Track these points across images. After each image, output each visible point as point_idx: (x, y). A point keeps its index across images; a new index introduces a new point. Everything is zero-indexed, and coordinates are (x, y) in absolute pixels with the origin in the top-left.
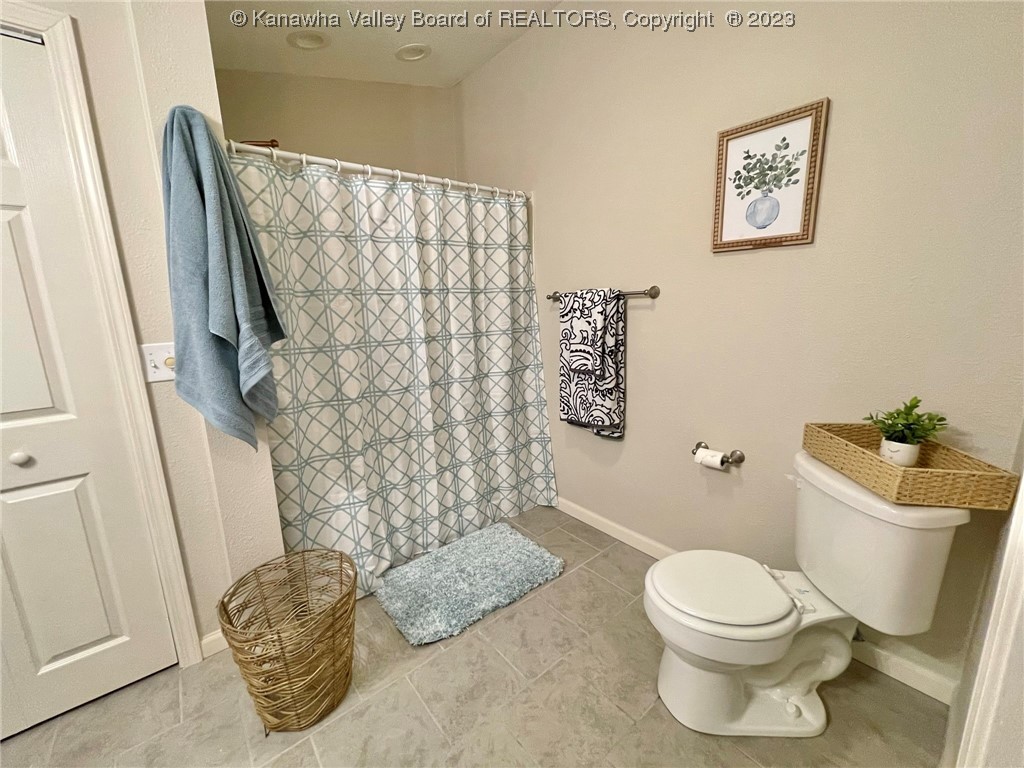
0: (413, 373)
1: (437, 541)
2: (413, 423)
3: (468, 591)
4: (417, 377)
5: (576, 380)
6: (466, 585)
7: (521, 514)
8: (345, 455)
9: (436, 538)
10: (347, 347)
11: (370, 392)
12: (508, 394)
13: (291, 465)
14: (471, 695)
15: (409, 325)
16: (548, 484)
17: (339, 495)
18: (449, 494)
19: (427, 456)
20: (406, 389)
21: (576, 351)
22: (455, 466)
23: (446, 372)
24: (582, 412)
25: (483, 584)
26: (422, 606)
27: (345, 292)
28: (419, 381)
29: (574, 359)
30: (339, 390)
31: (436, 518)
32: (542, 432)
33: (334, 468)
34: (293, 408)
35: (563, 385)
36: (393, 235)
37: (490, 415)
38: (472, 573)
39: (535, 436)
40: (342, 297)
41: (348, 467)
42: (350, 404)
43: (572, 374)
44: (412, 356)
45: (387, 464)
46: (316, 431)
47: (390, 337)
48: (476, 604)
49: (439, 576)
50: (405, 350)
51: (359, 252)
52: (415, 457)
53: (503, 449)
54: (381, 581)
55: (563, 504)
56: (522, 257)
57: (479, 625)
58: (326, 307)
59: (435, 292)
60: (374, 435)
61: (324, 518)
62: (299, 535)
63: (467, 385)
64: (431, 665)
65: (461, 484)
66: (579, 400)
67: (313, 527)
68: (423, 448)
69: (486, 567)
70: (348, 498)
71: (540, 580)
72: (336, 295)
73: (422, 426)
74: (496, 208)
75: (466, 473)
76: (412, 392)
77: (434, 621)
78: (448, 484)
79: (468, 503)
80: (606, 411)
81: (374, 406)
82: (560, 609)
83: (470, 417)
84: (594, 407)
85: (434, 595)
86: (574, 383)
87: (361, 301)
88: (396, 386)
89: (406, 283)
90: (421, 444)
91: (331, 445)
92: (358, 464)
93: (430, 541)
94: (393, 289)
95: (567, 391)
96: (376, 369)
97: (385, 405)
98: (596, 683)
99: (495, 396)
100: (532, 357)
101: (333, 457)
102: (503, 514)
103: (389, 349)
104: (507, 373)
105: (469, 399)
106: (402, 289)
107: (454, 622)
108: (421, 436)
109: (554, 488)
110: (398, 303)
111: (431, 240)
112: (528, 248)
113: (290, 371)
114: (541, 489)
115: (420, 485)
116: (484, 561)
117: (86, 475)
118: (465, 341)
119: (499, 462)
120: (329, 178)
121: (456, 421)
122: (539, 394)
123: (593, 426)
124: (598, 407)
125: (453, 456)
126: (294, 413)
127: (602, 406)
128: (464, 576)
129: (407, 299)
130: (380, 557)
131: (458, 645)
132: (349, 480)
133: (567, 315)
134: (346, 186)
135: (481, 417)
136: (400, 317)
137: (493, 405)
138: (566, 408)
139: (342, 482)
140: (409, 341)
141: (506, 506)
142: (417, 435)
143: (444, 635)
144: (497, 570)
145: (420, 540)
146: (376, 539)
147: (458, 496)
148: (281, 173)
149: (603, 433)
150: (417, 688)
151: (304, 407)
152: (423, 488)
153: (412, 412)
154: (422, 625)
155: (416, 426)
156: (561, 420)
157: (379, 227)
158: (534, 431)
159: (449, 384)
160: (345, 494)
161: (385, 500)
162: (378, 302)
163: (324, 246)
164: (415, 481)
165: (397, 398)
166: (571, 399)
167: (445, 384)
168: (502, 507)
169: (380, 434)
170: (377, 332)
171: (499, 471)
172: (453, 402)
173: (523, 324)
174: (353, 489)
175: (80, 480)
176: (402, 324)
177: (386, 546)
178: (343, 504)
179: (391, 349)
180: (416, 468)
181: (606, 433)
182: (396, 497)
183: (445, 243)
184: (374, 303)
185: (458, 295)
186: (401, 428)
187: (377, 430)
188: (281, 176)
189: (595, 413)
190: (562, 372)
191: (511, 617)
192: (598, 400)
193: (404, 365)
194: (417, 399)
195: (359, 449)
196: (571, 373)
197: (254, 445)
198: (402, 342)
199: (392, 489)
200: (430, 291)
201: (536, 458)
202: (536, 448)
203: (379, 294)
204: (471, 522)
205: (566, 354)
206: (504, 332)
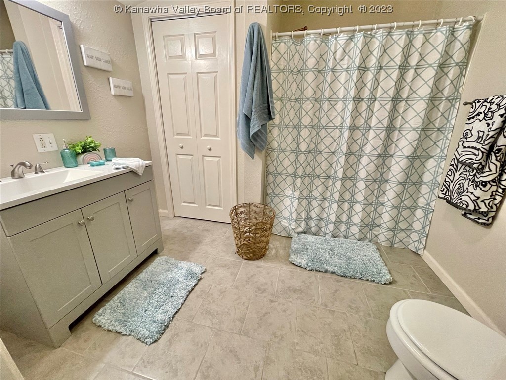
0: (339, 145)
1: (330, 234)
2: (333, 172)
3: (327, 259)
4: (340, 148)
5: (462, 170)
6: (328, 256)
7: (392, 246)
8: (294, 175)
9: (330, 232)
10: (306, 127)
11: (315, 151)
12: (404, 171)
13: (272, 172)
14: (295, 291)
15: (343, 119)
16: (420, 239)
17: (288, 192)
18: (345, 214)
19: (335, 190)
20: (333, 153)
21: (469, 147)
22: (352, 203)
23: (361, 148)
24: (456, 195)
25: (337, 260)
26: (303, 251)
27: (310, 99)
28: (341, 150)
29: (464, 153)
30: (298, 146)
31: (332, 223)
32: (428, 204)
33: (289, 180)
34: (278, 150)
35: (450, 173)
36: (345, 67)
37: (387, 181)
38: (336, 254)
39: (421, 205)
40: (309, 102)
41: (294, 181)
42: (301, 154)
43: (460, 165)
44: (340, 136)
45: (314, 187)
46: (286, 163)
47: (331, 124)
48: (325, 265)
49: (320, 246)
50: (337, 133)
51: (325, 78)
52: (329, 188)
53: (389, 204)
54: (296, 235)
55: (427, 256)
56: (452, 72)
57: (321, 273)
58: (301, 107)
59: (365, 100)
60: (312, 172)
61: (282, 199)
62: (270, 201)
63: (373, 158)
64: (290, 272)
65: (354, 213)
66: (457, 186)
67: (276, 200)
68: (334, 185)
69: (345, 256)
70: (292, 194)
71: (369, 278)
72: (306, 101)
73: (336, 174)
74: (437, 36)
75: (358, 208)
76: (336, 155)
77: (303, 259)
78: (346, 209)
79: (355, 224)
80: (473, 198)
81: (315, 158)
82: (367, 296)
83: (369, 177)
84: (465, 193)
85: (311, 251)
86: (458, 173)
87: (320, 104)
88: (327, 150)
89: (347, 95)
90: (334, 183)
91: (290, 170)
92: (299, 181)
93: (327, 232)
94: (339, 98)
95: (451, 178)
96: (320, 140)
97: (320, 158)
98: (353, 335)
99: (394, 171)
100: (439, 150)
101: (290, 175)
102: (378, 242)
103: (328, 130)
104: (407, 157)
105: (372, 167)
106: (343, 98)
107: (310, 264)
108: (335, 179)
109: (424, 243)
110: (340, 106)
111: (371, 67)
112: (464, 64)
113: (279, 134)
114: (414, 240)
115: (329, 203)
116: (346, 253)
117: (220, 157)
118: (378, 132)
119: (384, 210)
120: (315, 40)
121: (360, 178)
122: (435, 178)
123: (462, 209)
124: (469, 194)
125: (353, 196)
126: (277, 152)
127: (472, 193)
128: (331, 253)
129: (345, 104)
130: (299, 225)
131: (306, 273)
132: (294, 187)
133: (473, 118)
134: (326, 43)
135: (379, 180)
136: (339, 114)
137: (391, 175)
138: (446, 190)
139: (291, 187)
140: (341, 127)
141: (382, 238)
142: (333, 178)
143: (303, 266)
144: (349, 260)
145: (323, 229)
146: (299, 217)
147: (350, 218)
148: (295, 43)
149: (469, 216)
150: (280, 274)
151: (283, 151)
152: (330, 205)
153: (334, 166)
154: (298, 257)
155: (334, 174)
156: (439, 198)
157: (338, 63)
158: (422, 202)
159: (361, 156)
160: (291, 192)
161: (310, 203)
162: (328, 105)
163: (306, 77)
164: (327, 200)
165: (326, 156)
166: (452, 184)
167: (358, 155)
168: (379, 237)
169: (314, 172)
170: (324, 121)
171: (383, 216)
172: (361, 167)
173: (437, 125)
174: (294, 191)
175: (219, 158)
176: (339, 118)
177: (303, 222)
178: (289, 196)
179: (329, 131)
180: (329, 194)
181: (472, 217)
182: (315, 204)
183: (381, 68)
184: (326, 106)
185: (381, 102)
186: (324, 172)
187: (314, 170)
188: (295, 44)
189: (464, 198)
190: (453, 163)
191: (337, 281)
192: (471, 189)
193: (335, 140)
194: (338, 159)
195: (300, 175)
196: (458, 164)
197: (253, 157)
198: (337, 127)
199: (314, 199)
200: (363, 100)
201: (418, 220)
202: (419, 213)
203: (329, 101)
204: (354, 235)
205: (460, 149)
206: (414, 129)
